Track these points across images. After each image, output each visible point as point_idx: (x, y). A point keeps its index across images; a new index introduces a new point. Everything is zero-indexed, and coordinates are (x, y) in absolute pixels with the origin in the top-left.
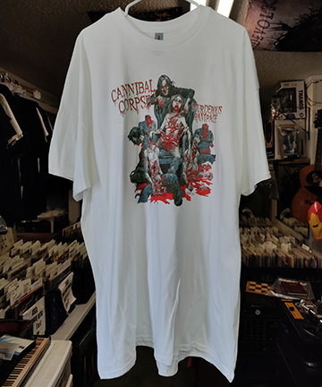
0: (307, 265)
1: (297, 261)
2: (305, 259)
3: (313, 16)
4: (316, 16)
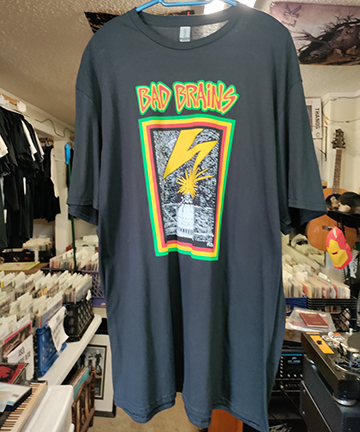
0: (325, 295)
1: (315, 291)
2: (323, 289)
3: (339, 26)
4: (342, 25)
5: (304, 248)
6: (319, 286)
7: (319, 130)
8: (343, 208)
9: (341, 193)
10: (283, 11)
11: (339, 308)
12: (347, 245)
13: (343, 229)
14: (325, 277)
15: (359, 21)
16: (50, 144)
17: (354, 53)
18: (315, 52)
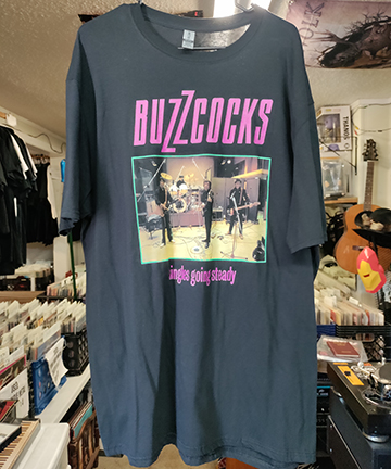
0: (356, 322)
1: (345, 317)
2: (354, 315)
3: (367, 25)
4: (371, 24)
5: (333, 270)
6: (349, 311)
7: (349, 141)
8: (376, 226)
9: (373, 210)
10: (303, 10)
11: (372, 335)
12: (380, 267)
13: (376, 250)
14: (356, 302)
15: (390, 19)
16: (46, 161)
17: (385, 55)
18: (340, 55)
